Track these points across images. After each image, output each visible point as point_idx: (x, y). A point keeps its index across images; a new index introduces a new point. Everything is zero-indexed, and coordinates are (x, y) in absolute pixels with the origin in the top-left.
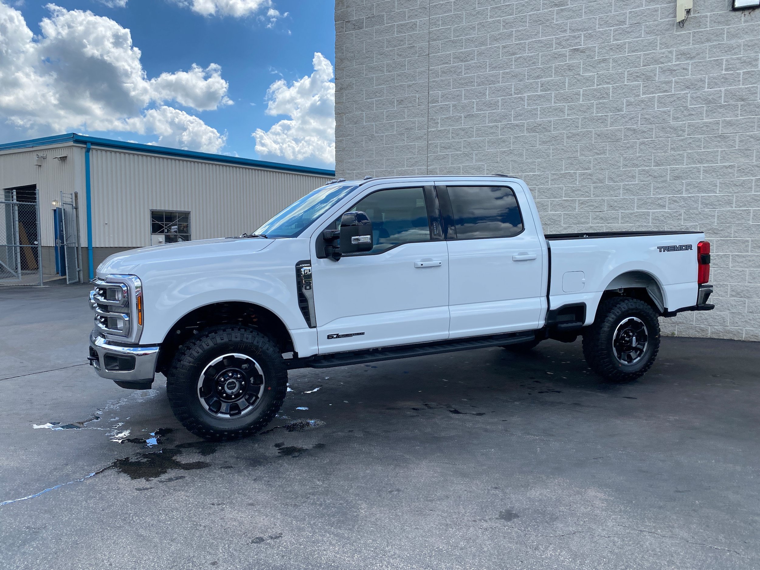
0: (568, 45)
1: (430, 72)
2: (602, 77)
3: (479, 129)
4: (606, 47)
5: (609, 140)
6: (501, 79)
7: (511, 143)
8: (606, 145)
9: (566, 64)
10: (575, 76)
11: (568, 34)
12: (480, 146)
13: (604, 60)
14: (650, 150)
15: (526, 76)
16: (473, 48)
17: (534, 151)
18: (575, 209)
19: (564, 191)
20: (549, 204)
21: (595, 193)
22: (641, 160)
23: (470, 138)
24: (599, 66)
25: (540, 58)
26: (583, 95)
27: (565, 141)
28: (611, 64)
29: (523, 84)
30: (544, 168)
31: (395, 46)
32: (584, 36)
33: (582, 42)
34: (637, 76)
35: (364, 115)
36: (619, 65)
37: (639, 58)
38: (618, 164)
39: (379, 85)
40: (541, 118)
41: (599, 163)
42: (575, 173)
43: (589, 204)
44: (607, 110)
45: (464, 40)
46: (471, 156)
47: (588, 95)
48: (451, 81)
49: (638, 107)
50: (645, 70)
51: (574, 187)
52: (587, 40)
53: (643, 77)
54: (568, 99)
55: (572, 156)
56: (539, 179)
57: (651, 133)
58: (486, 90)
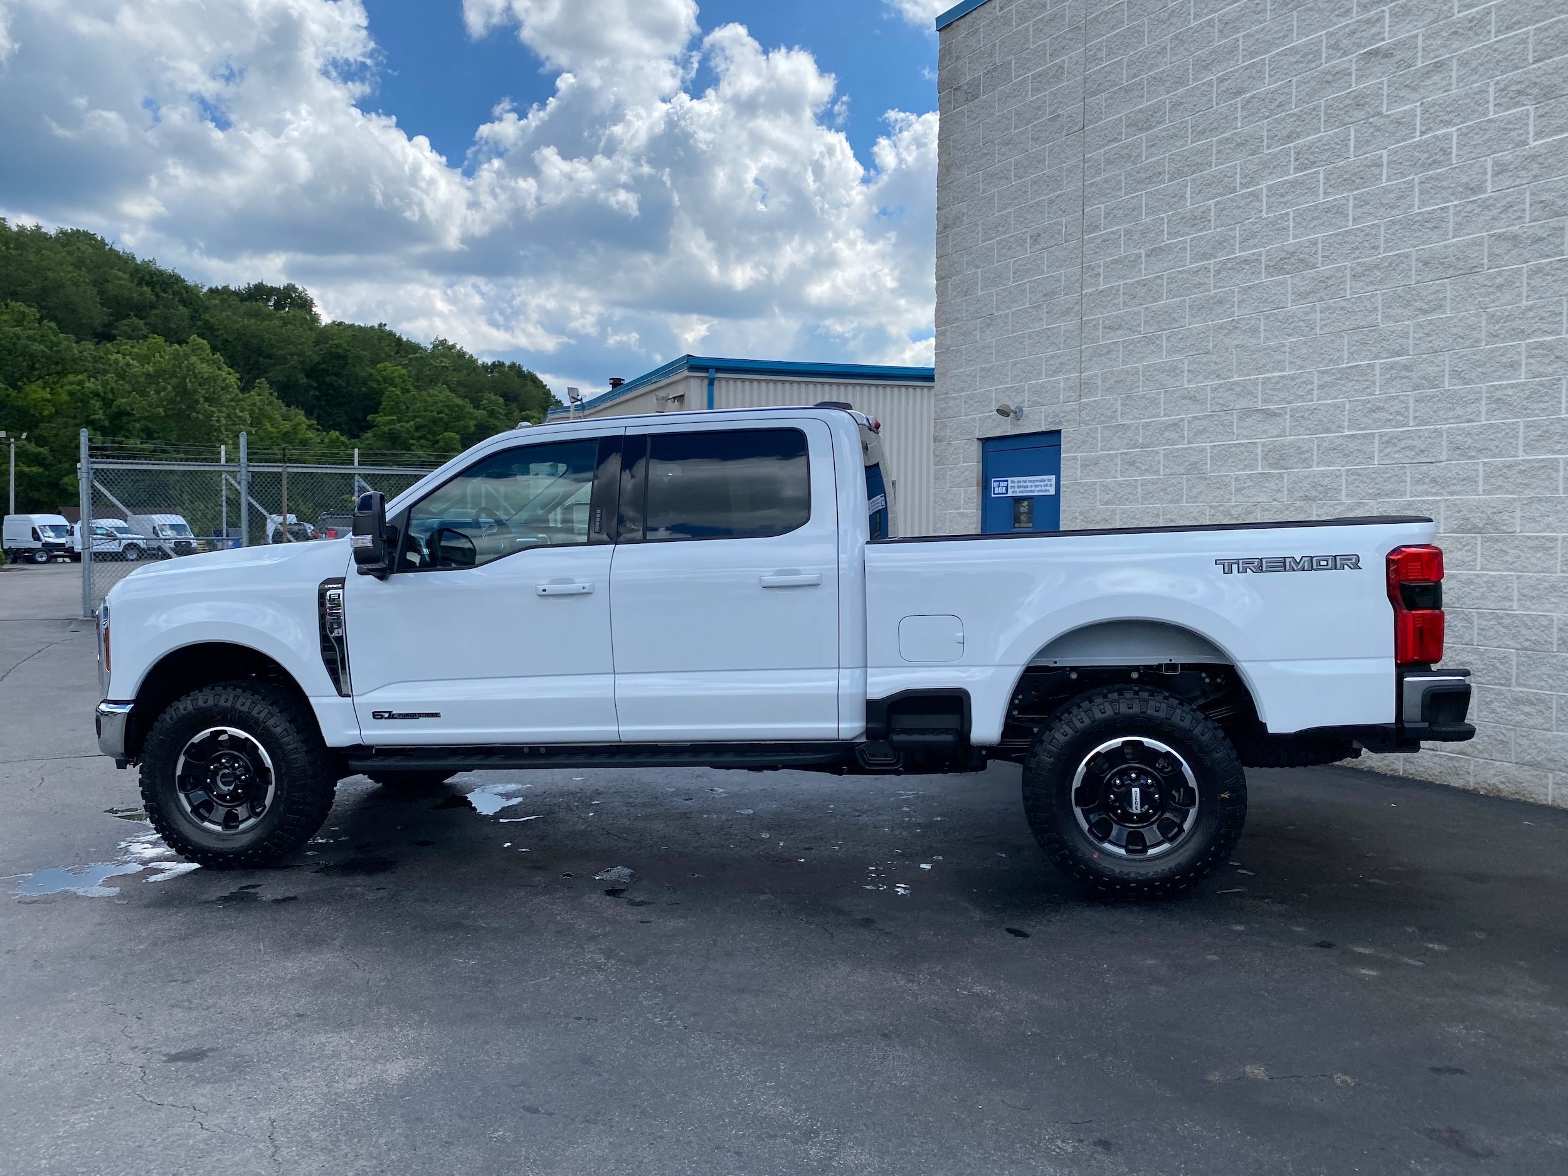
0: (1354, 44)
1: (1087, 165)
2: (1432, 110)
3: (1173, 278)
4: (1442, 30)
5: (1451, 272)
6: (1214, 157)
7: (1236, 305)
8: (1443, 285)
9: (1349, 93)
10: (1371, 120)
11: (1355, 17)
12: (1174, 319)
13: (1438, 66)
14: (1556, 287)
15: (1265, 138)
16: (1161, 95)
17: (1280, 318)
18: (1372, 458)
19: (1346, 413)
20: (1315, 448)
21: (1417, 414)
22: (1532, 318)
23: (1156, 300)
24: (1428, 82)
25: (1294, 91)
26: (1389, 163)
27: (1348, 288)
28: (1454, 75)
29: (1257, 161)
30: (1304, 359)
31: (1029, 122)
32: (1391, 15)
33: (1387, 29)
34: (1519, 92)
35: (980, 275)
36: (1475, 70)
37: (1524, 41)
38: (1475, 334)
39: (1004, 209)
40: (1295, 237)
41: (1428, 335)
42: (1371, 366)
43: (1403, 444)
44: (1445, 194)
45: (1146, 83)
46: (1158, 342)
47: (1400, 163)
48: (1123, 178)
49: (1523, 173)
50: (1539, 73)
51: (1369, 402)
52: (1397, 23)
53: (1536, 90)
54: (1354, 181)
55: (1364, 323)
56: (1293, 388)
57: (1558, 241)
58: (1186, 186)
